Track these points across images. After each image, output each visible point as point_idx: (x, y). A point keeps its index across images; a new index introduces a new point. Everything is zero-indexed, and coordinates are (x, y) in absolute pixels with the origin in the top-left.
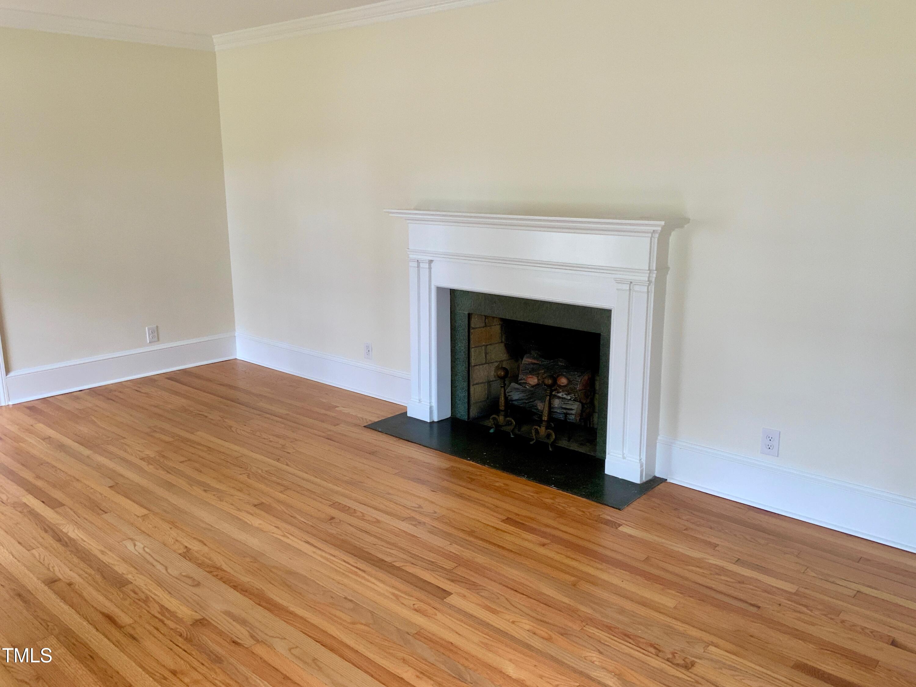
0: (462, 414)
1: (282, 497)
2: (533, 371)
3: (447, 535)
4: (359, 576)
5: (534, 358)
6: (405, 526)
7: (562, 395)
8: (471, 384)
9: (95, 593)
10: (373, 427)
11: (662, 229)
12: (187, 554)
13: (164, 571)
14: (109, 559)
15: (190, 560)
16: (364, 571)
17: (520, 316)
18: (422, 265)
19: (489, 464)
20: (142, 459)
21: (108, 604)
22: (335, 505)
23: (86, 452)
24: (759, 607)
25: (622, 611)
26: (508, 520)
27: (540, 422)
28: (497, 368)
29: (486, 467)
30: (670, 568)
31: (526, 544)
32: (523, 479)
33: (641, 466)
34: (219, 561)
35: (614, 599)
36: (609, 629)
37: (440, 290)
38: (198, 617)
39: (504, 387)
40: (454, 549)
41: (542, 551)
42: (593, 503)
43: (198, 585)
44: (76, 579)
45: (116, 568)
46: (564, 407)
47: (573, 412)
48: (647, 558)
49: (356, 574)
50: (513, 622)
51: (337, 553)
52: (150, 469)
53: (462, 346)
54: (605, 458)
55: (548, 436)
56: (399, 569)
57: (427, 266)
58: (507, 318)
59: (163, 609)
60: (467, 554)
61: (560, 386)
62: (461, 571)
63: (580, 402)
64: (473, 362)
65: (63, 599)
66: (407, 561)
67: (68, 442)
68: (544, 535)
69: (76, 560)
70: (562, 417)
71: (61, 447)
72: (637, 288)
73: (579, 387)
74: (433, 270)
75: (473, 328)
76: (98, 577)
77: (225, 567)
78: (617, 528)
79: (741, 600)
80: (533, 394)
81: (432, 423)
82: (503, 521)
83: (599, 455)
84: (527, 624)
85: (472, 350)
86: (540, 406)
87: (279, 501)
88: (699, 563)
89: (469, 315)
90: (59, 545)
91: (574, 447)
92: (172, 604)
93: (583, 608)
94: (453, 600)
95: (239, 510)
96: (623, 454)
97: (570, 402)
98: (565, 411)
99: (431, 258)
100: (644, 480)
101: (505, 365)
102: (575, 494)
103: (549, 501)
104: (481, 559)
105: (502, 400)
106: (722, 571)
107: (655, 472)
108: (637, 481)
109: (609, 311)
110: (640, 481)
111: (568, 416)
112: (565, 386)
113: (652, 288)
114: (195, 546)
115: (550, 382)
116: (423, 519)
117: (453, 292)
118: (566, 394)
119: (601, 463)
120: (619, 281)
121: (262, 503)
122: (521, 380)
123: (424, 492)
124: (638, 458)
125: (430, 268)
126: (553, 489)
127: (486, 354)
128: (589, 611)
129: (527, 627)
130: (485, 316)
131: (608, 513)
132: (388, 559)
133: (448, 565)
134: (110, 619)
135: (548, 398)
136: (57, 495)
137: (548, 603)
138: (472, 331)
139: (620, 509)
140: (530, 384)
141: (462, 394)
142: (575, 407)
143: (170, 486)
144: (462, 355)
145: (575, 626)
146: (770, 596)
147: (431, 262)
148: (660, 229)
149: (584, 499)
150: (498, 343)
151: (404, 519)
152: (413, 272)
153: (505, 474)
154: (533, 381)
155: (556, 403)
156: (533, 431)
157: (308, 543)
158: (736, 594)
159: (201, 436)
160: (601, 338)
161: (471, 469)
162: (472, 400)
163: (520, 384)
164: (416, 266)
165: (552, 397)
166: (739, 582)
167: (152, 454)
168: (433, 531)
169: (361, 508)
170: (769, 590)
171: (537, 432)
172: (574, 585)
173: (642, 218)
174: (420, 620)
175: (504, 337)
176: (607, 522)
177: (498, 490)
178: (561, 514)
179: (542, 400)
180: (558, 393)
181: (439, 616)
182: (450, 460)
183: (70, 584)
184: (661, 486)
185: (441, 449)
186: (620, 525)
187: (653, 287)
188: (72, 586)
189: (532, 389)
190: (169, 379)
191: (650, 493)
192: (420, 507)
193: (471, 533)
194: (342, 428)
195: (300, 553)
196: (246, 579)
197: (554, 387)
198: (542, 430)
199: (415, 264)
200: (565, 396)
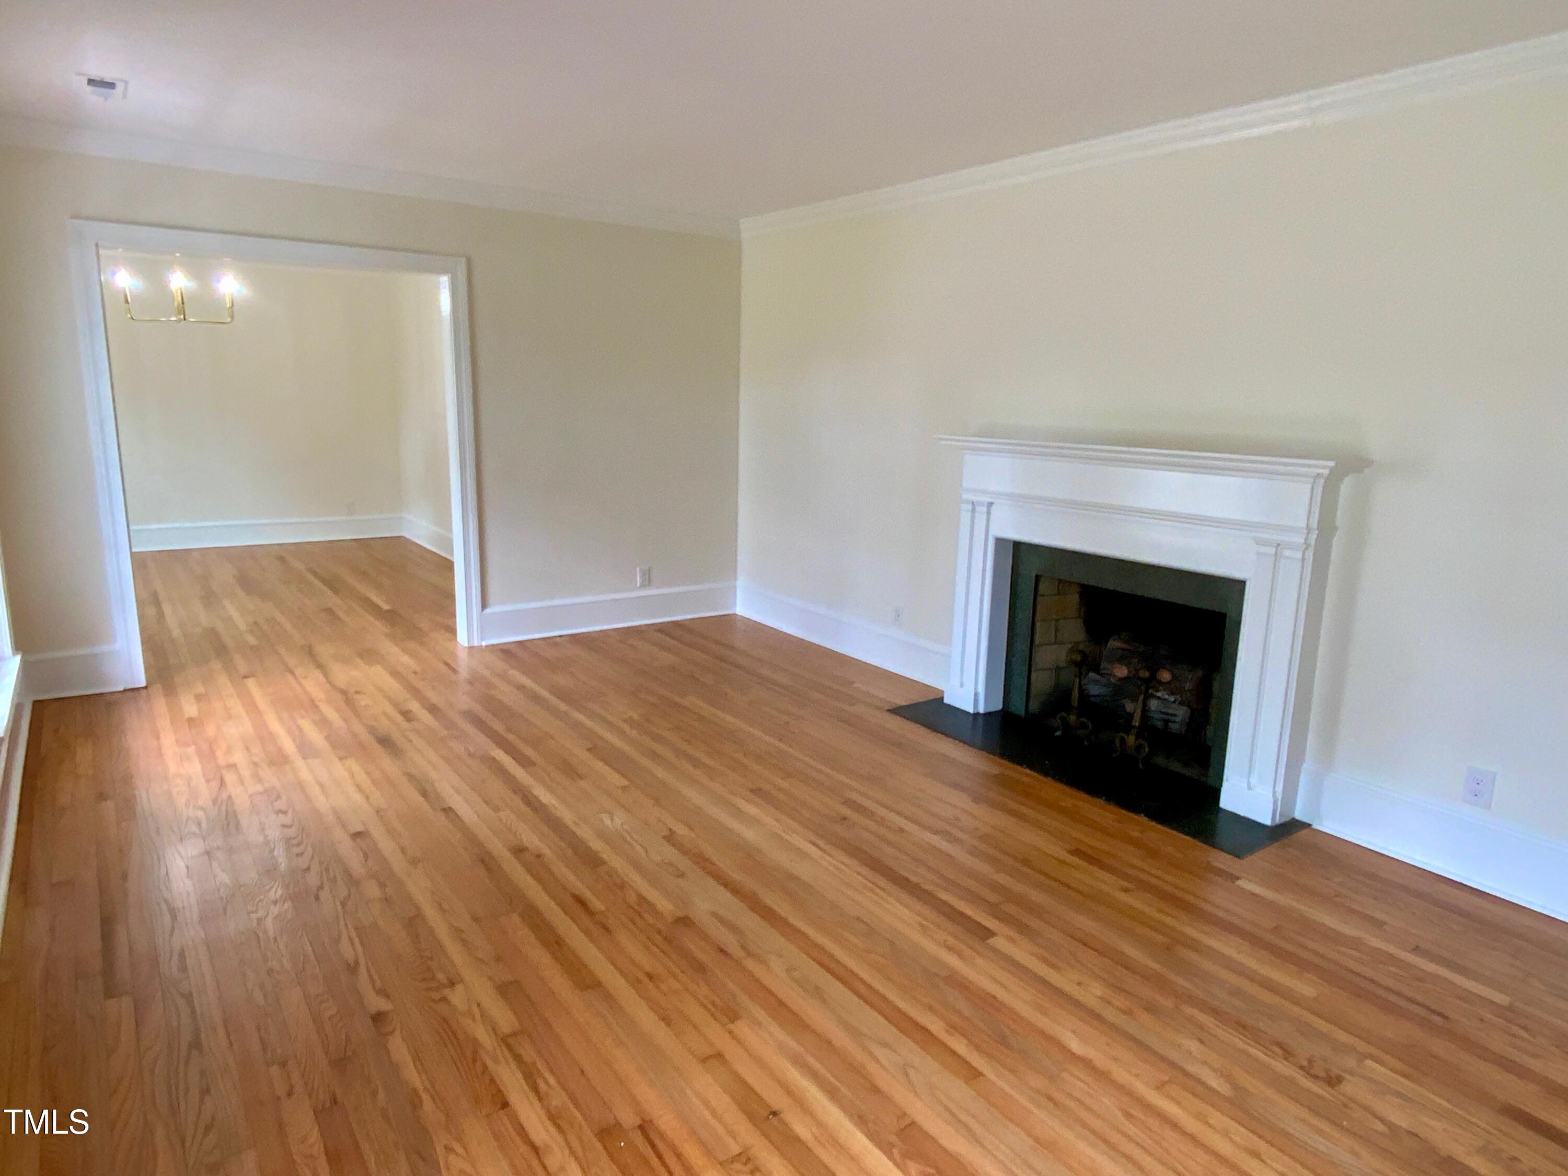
0: (1019, 708)
1: (784, 784)
2: (1122, 659)
3: (991, 860)
4: (877, 894)
5: (1125, 642)
6: (936, 840)
7: (1162, 694)
8: (1033, 669)
9: (564, 870)
10: (897, 711)
11: (1331, 471)
12: (670, 838)
13: (644, 855)
14: (585, 833)
15: (674, 845)
16: (884, 890)
17: (1109, 583)
18: (978, 509)
19: (1054, 777)
20: (625, 721)
21: (579, 884)
22: (848, 803)
23: (563, 707)
24: (1446, 1018)
25: (1237, 992)
26: (1076, 852)
27: (1127, 728)
28: (1071, 651)
29: (1049, 780)
30: (1310, 944)
31: (1103, 886)
32: (1101, 802)
33: (1275, 802)
34: (709, 851)
35: (1224, 974)
36: (1215, 1012)
37: (1000, 542)
38: (681, 914)
39: (1079, 677)
40: (1002, 879)
41: (1123, 897)
42: (1200, 844)
43: (682, 875)
44: (546, 851)
45: (591, 844)
46: (1163, 710)
47: (1178, 719)
48: (1276, 928)
49: (872, 890)
50: (1079, 984)
51: (847, 860)
52: (634, 733)
53: (1024, 616)
54: (1221, 786)
55: (1139, 748)
56: (926, 892)
57: (985, 509)
58: (1090, 584)
59: (642, 899)
60: (1018, 888)
61: (1161, 683)
62: (1012, 909)
63: (1189, 706)
64: (1037, 640)
65: (530, 872)
66: (937, 885)
67: (545, 694)
68: (1126, 877)
69: (545, 828)
70: (1160, 724)
71: (535, 698)
72: (1287, 553)
73: (1188, 686)
74: (992, 517)
75: (1042, 596)
76: (569, 852)
77: (715, 859)
78: (1234, 882)
79: (1418, 1004)
80: (1120, 689)
81: (976, 715)
82: (1070, 852)
83: (1211, 781)
84: (1098, 989)
85: (1038, 624)
86: (1129, 707)
87: (780, 789)
88: (1355, 944)
89: (1038, 578)
90: (528, 809)
91: (1176, 767)
92: (653, 895)
93: (1180, 981)
94: (999, 942)
95: (732, 793)
96: (1249, 783)
97: (1173, 705)
98: (1165, 717)
99: (989, 500)
100: (1278, 821)
101: (1081, 647)
102: (1174, 829)
103: (1136, 834)
104: (1036, 896)
105: (1076, 694)
106: (1392, 959)
107: (1294, 813)
108: (1268, 822)
109: (1242, 584)
110: (1272, 823)
111: (1170, 724)
112: (1168, 683)
113: (1310, 555)
114: (681, 830)
115: (1147, 674)
116: (960, 835)
117: (1018, 546)
118: (1168, 694)
119: (1215, 793)
120: (1259, 542)
121: (760, 789)
122: (1104, 669)
123: (962, 801)
124: (1271, 790)
125: (989, 513)
126: (1143, 819)
127: (1057, 631)
128: (1187, 985)
129: (1099, 993)
130: (1059, 580)
131: (1221, 860)
132: (913, 879)
133: (993, 898)
134: (581, 902)
135: (1141, 697)
136: (529, 752)
137: (1129, 966)
138: (1039, 599)
139: (1238, 857)
140: (1115, 676)
141: (1020, 682)
142: (1181, 713)
143: (654, 756)
144: (1023, 629)
145: (1168, 1003)
146: (1466, 1005)
147: (991, 504)
148: (1326, 472)
149: (1188, 838)
150: (1075, 618)
151: (936, 832)
152: (965, 518)
153: (1074, 792)
154: (1121, 671)
155: (1153, 704)
156: (1117, 741)
157: (814, 844)
158: (1411, 994)
159: (691, 701)
160: (1227, 620)
161: (1025, 779)
162: (1033, 691)
163: (1101, 675)
164: (971, 509)
165: (1148, 697)
166: (1418, 980)
167: (636, 716)
168: (974, 851)
169: (882, 812)
170: (1466, 997)
171: (1123, 741)
172: (1168, 949)
173: (1300, 457)
174: (953, 961)
175: (1082, 610)
176: (1220, 872)
177: (1063, 811)
178: (1153, 854)
179: (1134, 699)
180: (1158, 691)
181: (979, 961)
182: (1001, 765)
183: (539, 856)
184: (1303, 833)
185: (986, 748)
186: (1238, 878)
187: (1312, 554)
188: (541, 859)
189: (1119, 683)
190: (659, 631)
191: (1286, 841)
192: (957, 819)
193: (1026, 862)
194: (859, 709)
195: (803, 855)
196: (737, 876)
197: (1152, 682)
198: (1131, 740)
199: (970, 507)
200: (1166, 696)
